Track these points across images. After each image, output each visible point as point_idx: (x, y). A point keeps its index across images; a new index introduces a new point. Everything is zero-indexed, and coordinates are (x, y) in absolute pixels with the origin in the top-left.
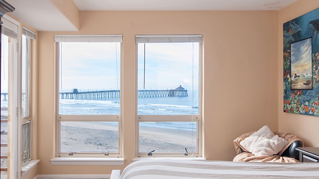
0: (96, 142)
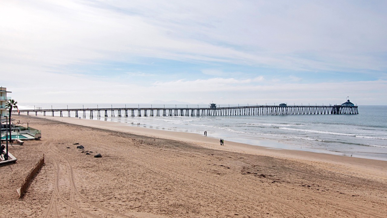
0: (257, 172)
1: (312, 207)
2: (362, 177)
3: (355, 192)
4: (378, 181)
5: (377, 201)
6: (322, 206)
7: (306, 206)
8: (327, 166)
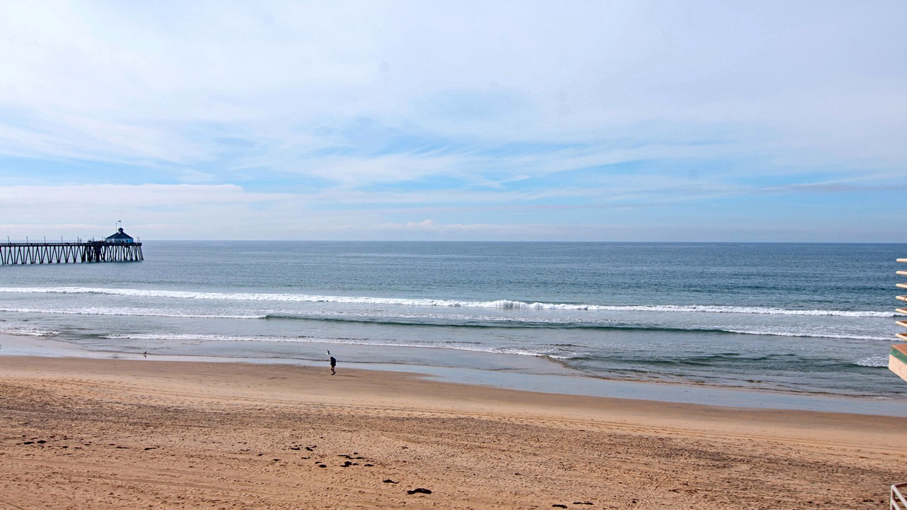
1: (54, 491)
2: (161, 403)
3: (150, 441)
4: (196, 408)
5: (198, 453)
6: (79, 485)
7: (38, 491)
8: (81, 388)
